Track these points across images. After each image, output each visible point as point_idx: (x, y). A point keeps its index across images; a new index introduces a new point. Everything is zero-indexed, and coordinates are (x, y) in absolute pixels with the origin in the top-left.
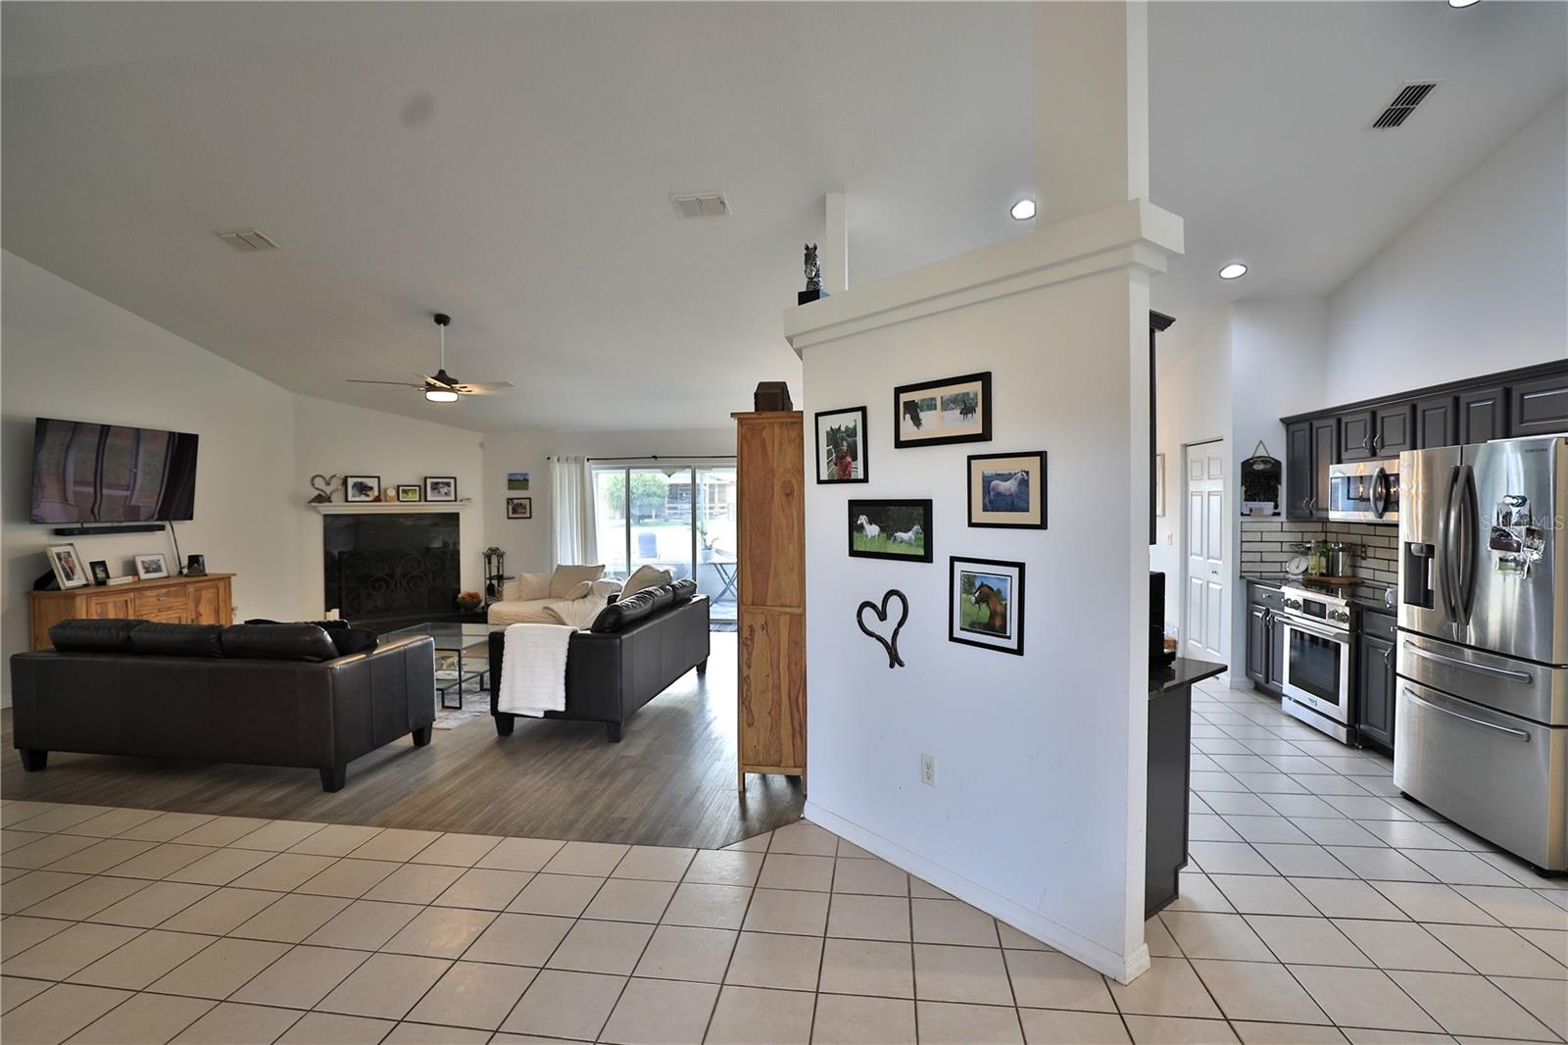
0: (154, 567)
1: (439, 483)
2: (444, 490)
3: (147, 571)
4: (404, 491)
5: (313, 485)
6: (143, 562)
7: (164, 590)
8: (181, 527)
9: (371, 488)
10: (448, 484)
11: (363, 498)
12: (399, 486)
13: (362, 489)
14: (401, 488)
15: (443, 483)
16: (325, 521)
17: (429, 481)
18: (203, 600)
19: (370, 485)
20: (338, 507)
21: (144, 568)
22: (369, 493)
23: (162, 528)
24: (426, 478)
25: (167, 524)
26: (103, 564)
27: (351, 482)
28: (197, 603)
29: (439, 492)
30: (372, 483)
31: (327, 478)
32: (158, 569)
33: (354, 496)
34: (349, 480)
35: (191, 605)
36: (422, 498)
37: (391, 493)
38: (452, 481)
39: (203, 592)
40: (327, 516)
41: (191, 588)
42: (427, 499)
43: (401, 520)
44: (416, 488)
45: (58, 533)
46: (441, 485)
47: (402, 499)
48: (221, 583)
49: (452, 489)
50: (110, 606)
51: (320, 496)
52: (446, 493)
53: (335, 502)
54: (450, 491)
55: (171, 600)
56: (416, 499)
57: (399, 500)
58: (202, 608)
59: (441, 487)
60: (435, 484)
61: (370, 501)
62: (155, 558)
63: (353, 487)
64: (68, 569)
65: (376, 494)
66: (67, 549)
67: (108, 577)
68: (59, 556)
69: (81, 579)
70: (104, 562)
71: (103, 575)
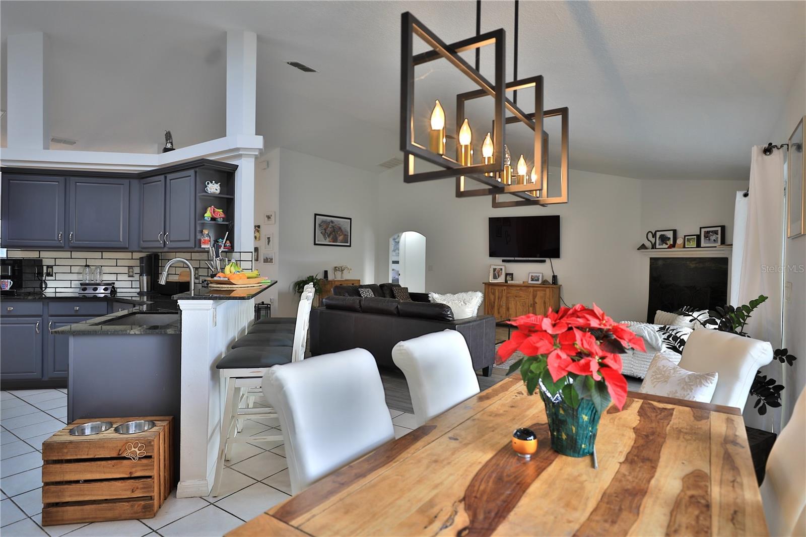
0: (536, 279)
1: (710, 231)
2: (713, 238)
3: (532, 280)
4: (689, 240)
5: (647, 238)
6: (532, 276)
7: (518, 288)
8: (554, 261)
9: (669, 238)
10: (716, 232)
11: (665, 246)
12: (685, 236)
13: (664, 239)
14: (686, 237)
16: (651, 263)
17: (703, 230)
18: (537, 296)
19: (668, 236)
20: (663, 252)
21: (531, 278)
22: (668, 242)
23: (544, 261)
24: (701, 228)
25: (548, 260)
26: (512, 274)
27: (658, 234)
28: (534, 297)
29: (709, 240)
30: (670, 235)
31: (653, 233)
32: (538, 280)
33: (659, 245)
34: (657, 233)
35: (531, 297)
36: (698, 245)
37: (680, 241)
38: (719, 229)
39: (538, 292)
40: (651, 259)
41: (531, 289)
42: (702, 246)
43: (688, 262)
44: (695, 237)
45: (504, 261)
46: (711, 233)
47: (686, 247)
48: (548, 290)
49: (719, 236)
50: (497, 291)
51: (643, 245)
52: (714, 240)
53: (652, 249)
54: (717, 238)
55: (521, 293)
56: (695, 246)
57: (684, 247)
58: (537, 300)
59: (711, 235)
60: (708, 232)
61: (669, 248)
62: (537, 275)
63: (659, 238)
64: (497, 275)
65: (672, 243)
66: (501, 267)
67: (512, 280)
68: (495, 270)
69: (501, 280)
70: (513, 274)
71: (510, 279)
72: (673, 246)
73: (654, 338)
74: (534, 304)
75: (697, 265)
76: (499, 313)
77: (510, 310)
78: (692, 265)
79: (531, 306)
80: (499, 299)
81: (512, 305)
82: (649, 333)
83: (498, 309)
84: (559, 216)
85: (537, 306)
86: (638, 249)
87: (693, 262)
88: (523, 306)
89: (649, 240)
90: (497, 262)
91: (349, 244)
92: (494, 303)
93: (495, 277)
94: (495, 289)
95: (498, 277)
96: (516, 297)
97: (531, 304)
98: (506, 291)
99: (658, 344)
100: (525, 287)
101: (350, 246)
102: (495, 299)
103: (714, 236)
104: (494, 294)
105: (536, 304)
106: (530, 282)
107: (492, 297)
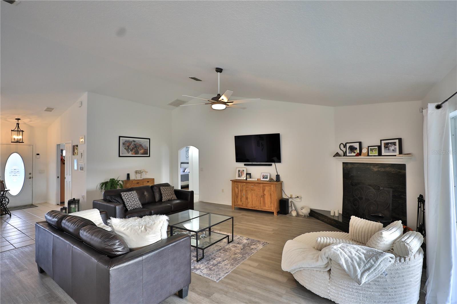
0: (266, 177)
1: (389, 143)
2: (392, 148)
3: (263, 178)
4: (372, 150)
5: (340, 148)
6: (263, 175)
7: (253, 184)
8: (277, 164)
9: (356, 149)
10: (394, 144)
11: (353, 154)
12: (368, 147)
13: (352, 149)
14: (370, 148)
15: (391, 143)
16: (343, 166)
17: (383, 142)
18: (266, 190)
19: (356, 147)
20: (352, 158)
21: (263, 177)
22: (355, 151)
23: (271, 165)
24: (381, 140)
25: (273, 164)
27: (348, 145)
28: (264, 191)
29: (389, 149)
30: (357, 145)
31: (344, 144)
32: (267, 178)
33: (349, 153)
34: (347, 144)
35: (261, 191)
36: (380, 154)
37: (364, 151)
38: (397, 141)
39: (266, 187)
40: (343, 163)
41: (262, 185)
42: (383, 155)
43: (372, 167)
44: (377, 147)
45: (245, 165)
46: (390, 145)
47: (370, 155)
48: (272, 185)
49: (397, 146)
50: (239, 186)
51: (337, 153)
52: (393, 150)
53: (343, 156)
54: (395, 148)
55: (255, 188)
56: (377, 155)
57: (368, 155)
58: (265, 193)
59: (391, 146)
60: (387, 144)
61: (356, 156)
62: (267, 174)
63: (349, 148)
64: (241, 175)
65: (358, 152)
66: (243, 169)
67: (250, 178)
68: (239, 171)
69: (244, 177)
70: (251, 174)
71: (249, 177)
72: (360, 154)
73: (351, 267)
74: (264, 195)
75: (379, 169)
76: (241, 201)
77: (248, 199)
78: (375, 169)
79: (262, 197)
80: (241, 191)
81: (249, 196)
82: (346, 261)
83: (241, 199)
84: (279, 134)
85: (266, 197)
86: (334, 156)
87: (376, 167)
88: (257, 197)
89: (341, 150)
90: (241, 165)
91: (148, 155)
92: (238, 194)
93: (239, 176)
94: (238, 185)
95: (241, 176)
96: (252, 190)
97: (262, 196)
98: (245, 186)
99: (357, 276)
100: (258, 183)
101: (149, 156)
102: (238, 191)
103: (393, 147)
104: (238, 188)
105: (265, 196)
106: (262, 179)
107: (237, 190)
